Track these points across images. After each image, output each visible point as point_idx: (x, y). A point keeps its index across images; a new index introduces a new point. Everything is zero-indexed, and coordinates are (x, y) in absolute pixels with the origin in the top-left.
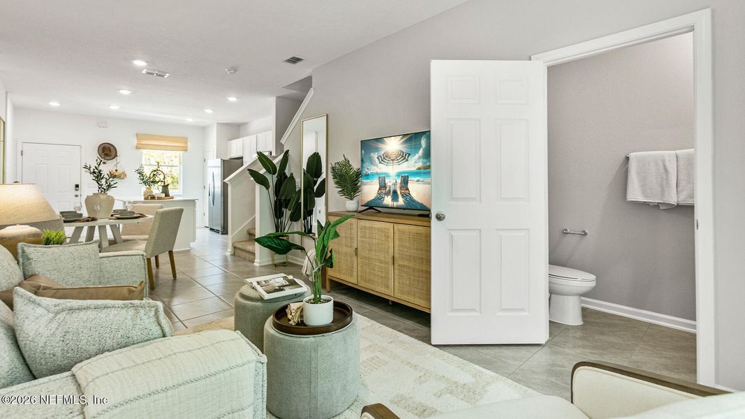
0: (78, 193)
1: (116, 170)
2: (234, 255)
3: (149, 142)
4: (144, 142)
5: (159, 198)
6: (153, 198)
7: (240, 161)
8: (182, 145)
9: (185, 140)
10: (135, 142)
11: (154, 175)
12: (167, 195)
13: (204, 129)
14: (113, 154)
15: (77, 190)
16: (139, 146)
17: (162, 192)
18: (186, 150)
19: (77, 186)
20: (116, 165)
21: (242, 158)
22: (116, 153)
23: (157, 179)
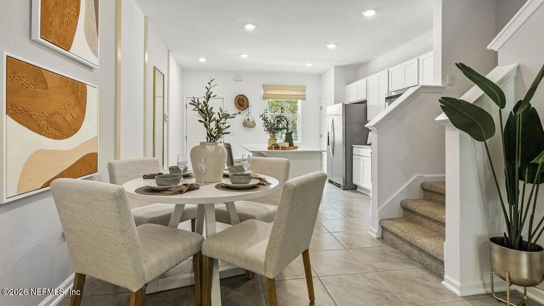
1: (248, 120)
2: (382, 238)
3: (273, 93)
4: (269, 93)
5: (284, 148)
6: (277, 147)
7: (363, 105)
8: (299, 93)
9: (303, 89)
10: (262, 92)
11: (278, 121)
12: (291, 145)
13: (320, 76)
14: (245, 104)
16: (265, 96)
17: (286, 141)
18: (304, 99)
20: (248, 115)
21: (365, 102)
22: (248, 103)
23: (280, 126)
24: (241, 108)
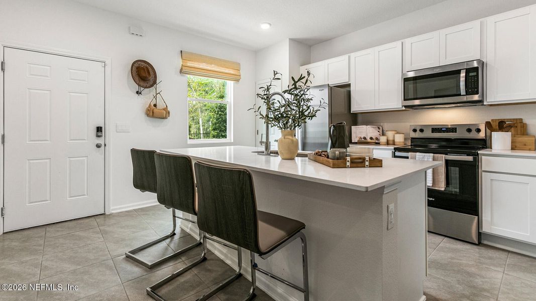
0: (100, 141)
1: (155, 105)
3: (196, 65)
4: (190, 64)
8: (232, 72)
9: (237, 66)
10: (179, 62)
13: (256, 53)
14: (151, 78)
15: (98, 136)
16: (184, 69)
18: (238, 80)
19: (99, 129)
20: (155, 97)
22: (156, 77)
24: (142, 83)
